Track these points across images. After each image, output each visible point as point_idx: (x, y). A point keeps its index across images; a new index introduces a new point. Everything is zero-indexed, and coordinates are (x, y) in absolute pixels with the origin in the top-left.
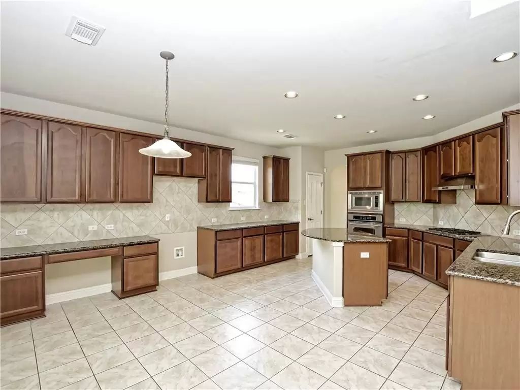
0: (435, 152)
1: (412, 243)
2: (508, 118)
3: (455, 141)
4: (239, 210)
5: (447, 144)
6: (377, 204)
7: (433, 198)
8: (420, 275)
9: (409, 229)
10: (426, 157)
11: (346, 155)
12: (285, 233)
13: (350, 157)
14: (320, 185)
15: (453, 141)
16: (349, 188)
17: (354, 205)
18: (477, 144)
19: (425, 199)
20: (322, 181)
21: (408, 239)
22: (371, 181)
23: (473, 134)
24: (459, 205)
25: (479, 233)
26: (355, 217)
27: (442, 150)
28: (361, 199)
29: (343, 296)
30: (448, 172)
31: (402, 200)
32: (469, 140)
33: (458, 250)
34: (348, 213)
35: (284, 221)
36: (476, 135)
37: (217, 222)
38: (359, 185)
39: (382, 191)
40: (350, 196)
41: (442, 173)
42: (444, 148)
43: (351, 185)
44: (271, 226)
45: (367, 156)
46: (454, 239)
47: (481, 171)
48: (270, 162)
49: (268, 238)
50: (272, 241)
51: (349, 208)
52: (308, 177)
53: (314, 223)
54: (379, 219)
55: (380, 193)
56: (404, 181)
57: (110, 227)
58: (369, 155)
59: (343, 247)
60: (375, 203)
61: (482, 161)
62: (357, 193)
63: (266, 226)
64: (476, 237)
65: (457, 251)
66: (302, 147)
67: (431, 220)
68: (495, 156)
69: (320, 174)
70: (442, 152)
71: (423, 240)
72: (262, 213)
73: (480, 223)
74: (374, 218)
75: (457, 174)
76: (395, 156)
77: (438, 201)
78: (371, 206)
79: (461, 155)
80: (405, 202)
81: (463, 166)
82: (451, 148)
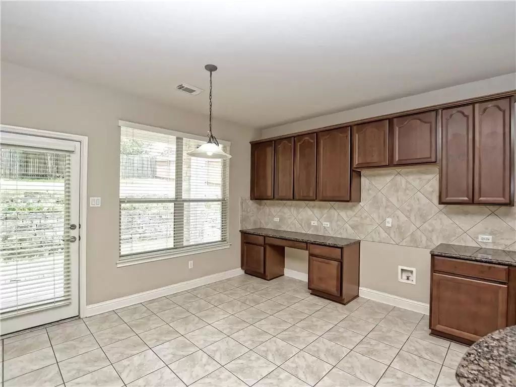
57: (327, 224)
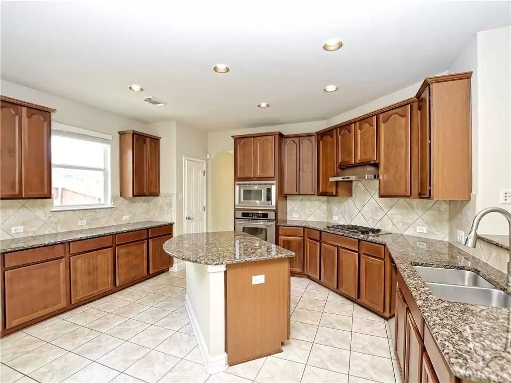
0: (332, 136)
1: (308, 243)
2: (431, 87)
3: (355, 123)
4: (74, 210)
5: (346, 126)
6: (269, 198)
7: (329, 190)
8: (318, 281)
9: (304, 228)
10: (321, 142)
11: (232, 136)
12: (150, 240)
13: (237, 139)
14: (201, 174)
15: (352, 123)
16: (237, 179)
17: (242, 200)
18: (382, 125)
19: (321, 191)
20: (204, 169)
21: (304, 239)
22: (263, 170)
23: (377, 114)
24: (356, 198)
25: (380, 230)
26: (243, 214)
27: (340, 135)
28: (250, 191)
29: (226, 350)
30: (348, 159)
31: (296, 193)
32: (372, 121)
33: (364, 254)
34: (235, 210)
35: (153, 222)
36: (381, 115)
37: (25, 232)
38: (247, 175)
39: (274, 182)
40: (237, 187)
41: (340, 161)
42: (342, 132)
43: (239, 175)
44: (128, 232)
45: (258, 138)
46: (359, 240)
47: (387, 158)
48: (129, 140)
49: (121, 251)
50: (128, 254)
51: (237, 202)
52: (185, 163)
53: (194, 223)
54: (272, 215)
55: (273, 184)
56: (298, 170)
58: (260, 138)
59: (225, 272)
60: (267, 196)
61: (387, 146)
62: (246, 184)
63: (117, 234)
65: (362, 255)
66: (177, 123)
67: (325, 215)
68: (404, 140)
69: (203, 161)
70: (340, 136)
71: (320, 241)
72: (117, 212)
73: (379, 218)
74: (265, 215)
75: (358, 162)
76: (288, 141)
77: (335, 194)
78: (263, 200)
79: (362, 139)
80: (299, 194)
81: (364, 153)
82: (350, 132)
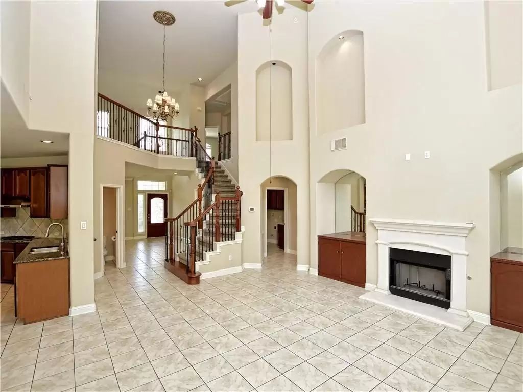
2: (50, 168)
3: (15, 171)
18: (32, 177)
24: (18, 218)
25: (33, 237)
30: (9, 193)
32: (26, 172)
33: (18, 251)
36: (32, 171)
42: (6, 175)
46: (15, 244)
64: (31, 240)
70: (4, 177)
75: (17, 196)
79: (20, 182)
81: (21, 191)
